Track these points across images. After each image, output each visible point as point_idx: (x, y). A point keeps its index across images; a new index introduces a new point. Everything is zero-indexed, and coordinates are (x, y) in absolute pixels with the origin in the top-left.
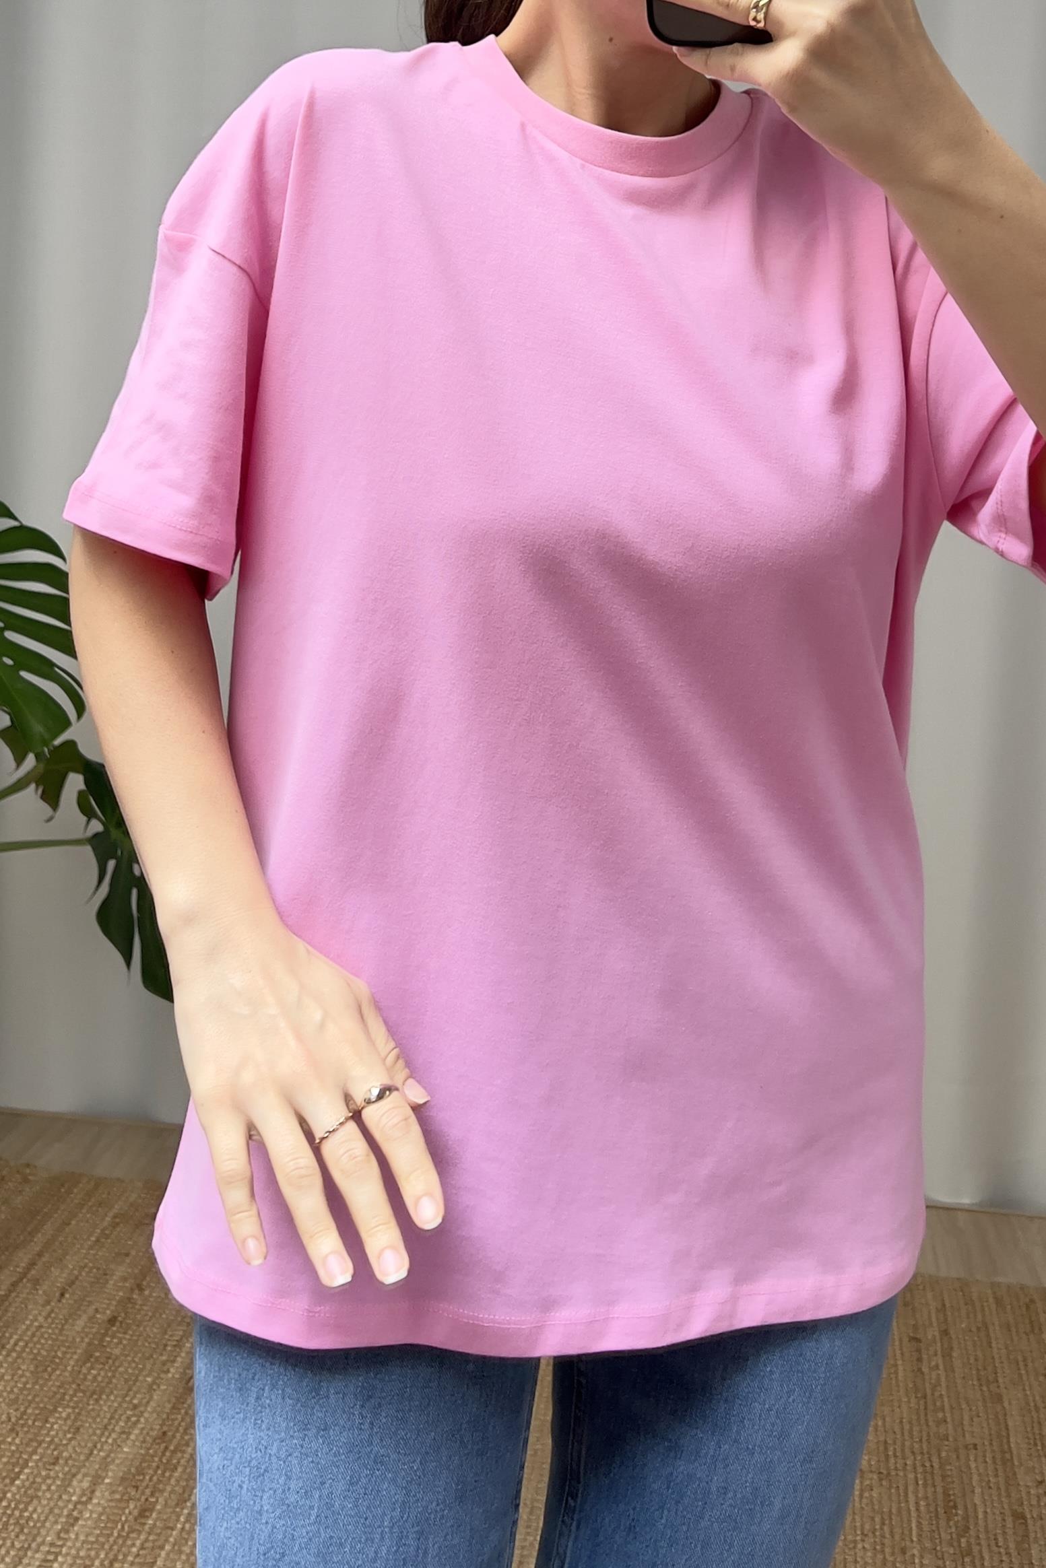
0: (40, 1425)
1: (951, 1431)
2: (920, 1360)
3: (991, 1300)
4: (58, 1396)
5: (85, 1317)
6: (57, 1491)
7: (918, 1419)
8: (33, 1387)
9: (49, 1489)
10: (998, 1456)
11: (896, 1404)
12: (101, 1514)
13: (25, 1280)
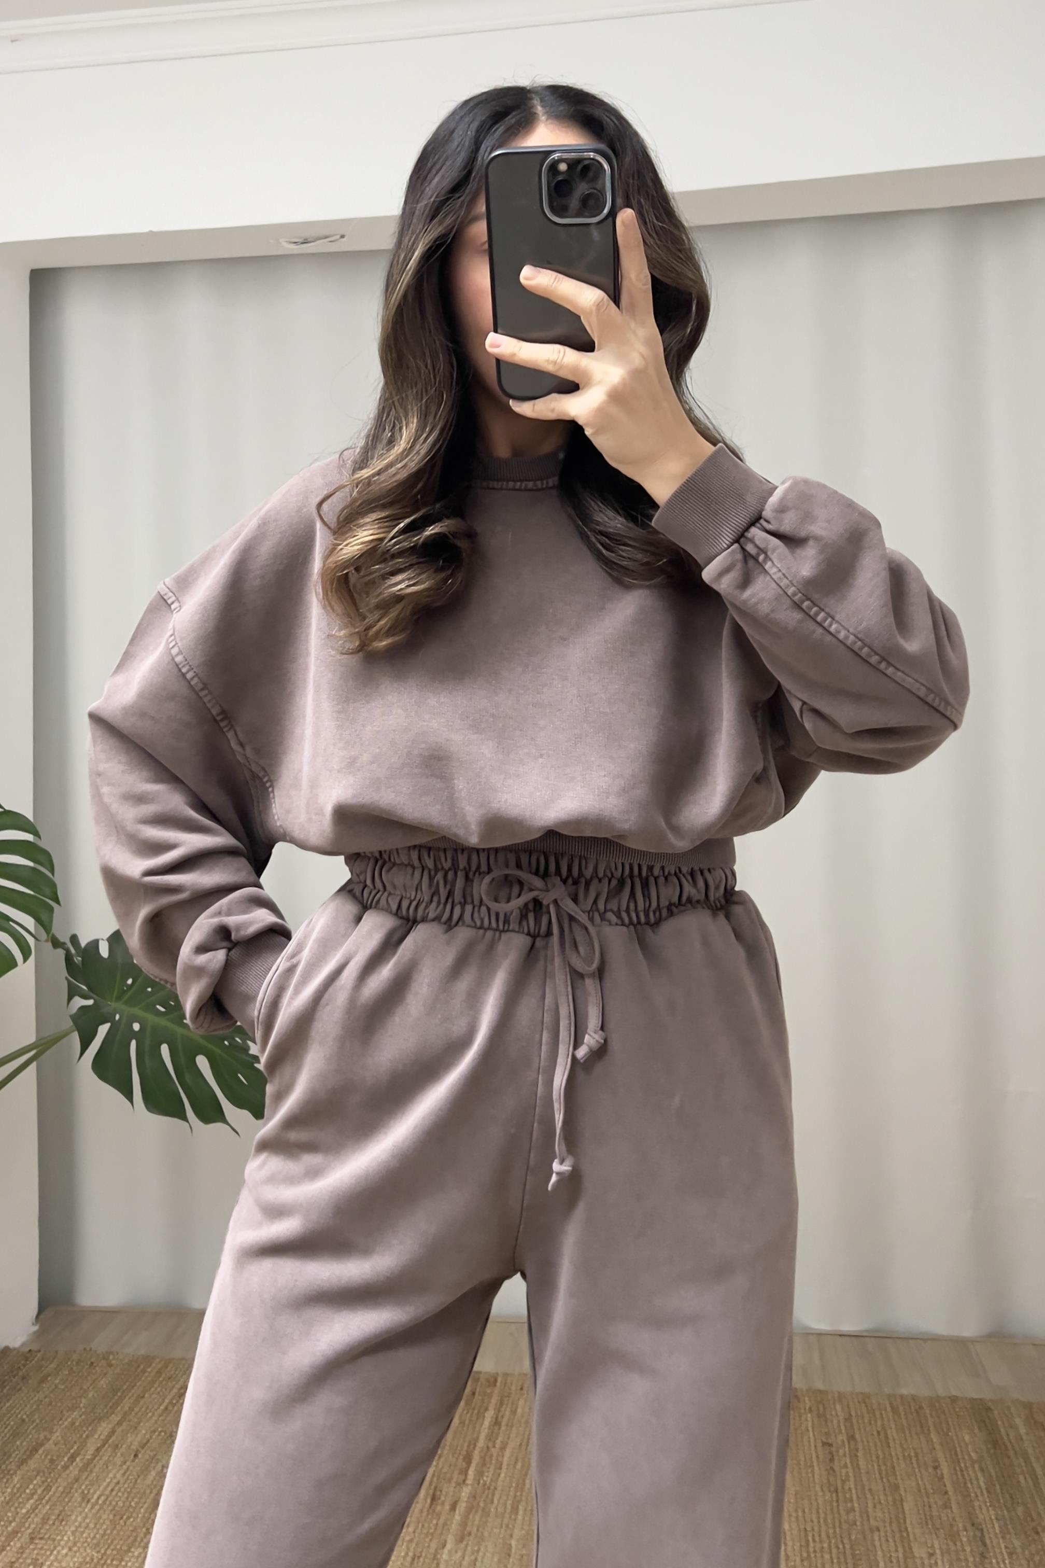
1: (858, 1518)
2: (832, 1460)
3: (889, 1409)
5: (153, 1473)
7: (832, 1509)
8: (111, 1533)
10: (897, 1536)
11: (813, 1498)
13: (107, 1446)
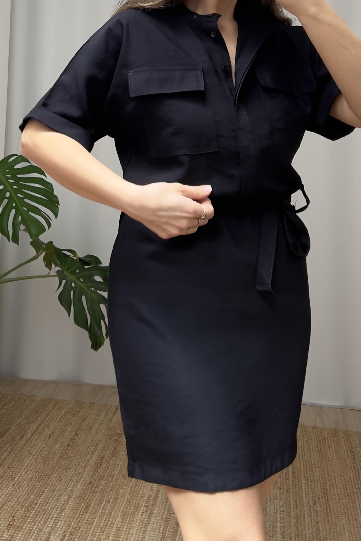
0: (48, 479)
2: (355, 458)
4: (52, 470)
5: (59, 444)
6: (56, 500)
9: (53, 499)
12: (72, 508)
13: (36, 433)
